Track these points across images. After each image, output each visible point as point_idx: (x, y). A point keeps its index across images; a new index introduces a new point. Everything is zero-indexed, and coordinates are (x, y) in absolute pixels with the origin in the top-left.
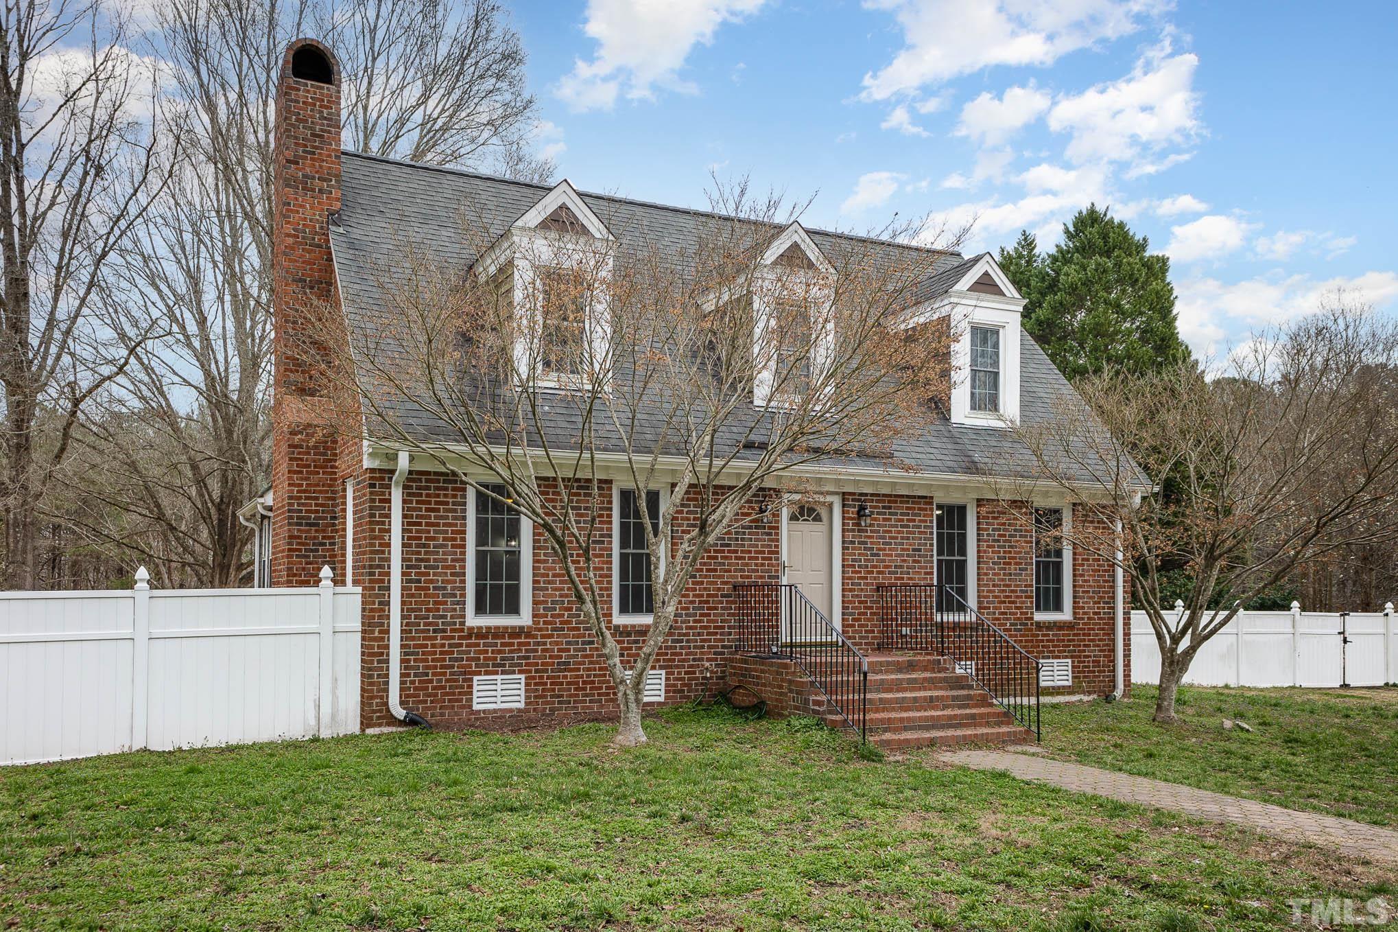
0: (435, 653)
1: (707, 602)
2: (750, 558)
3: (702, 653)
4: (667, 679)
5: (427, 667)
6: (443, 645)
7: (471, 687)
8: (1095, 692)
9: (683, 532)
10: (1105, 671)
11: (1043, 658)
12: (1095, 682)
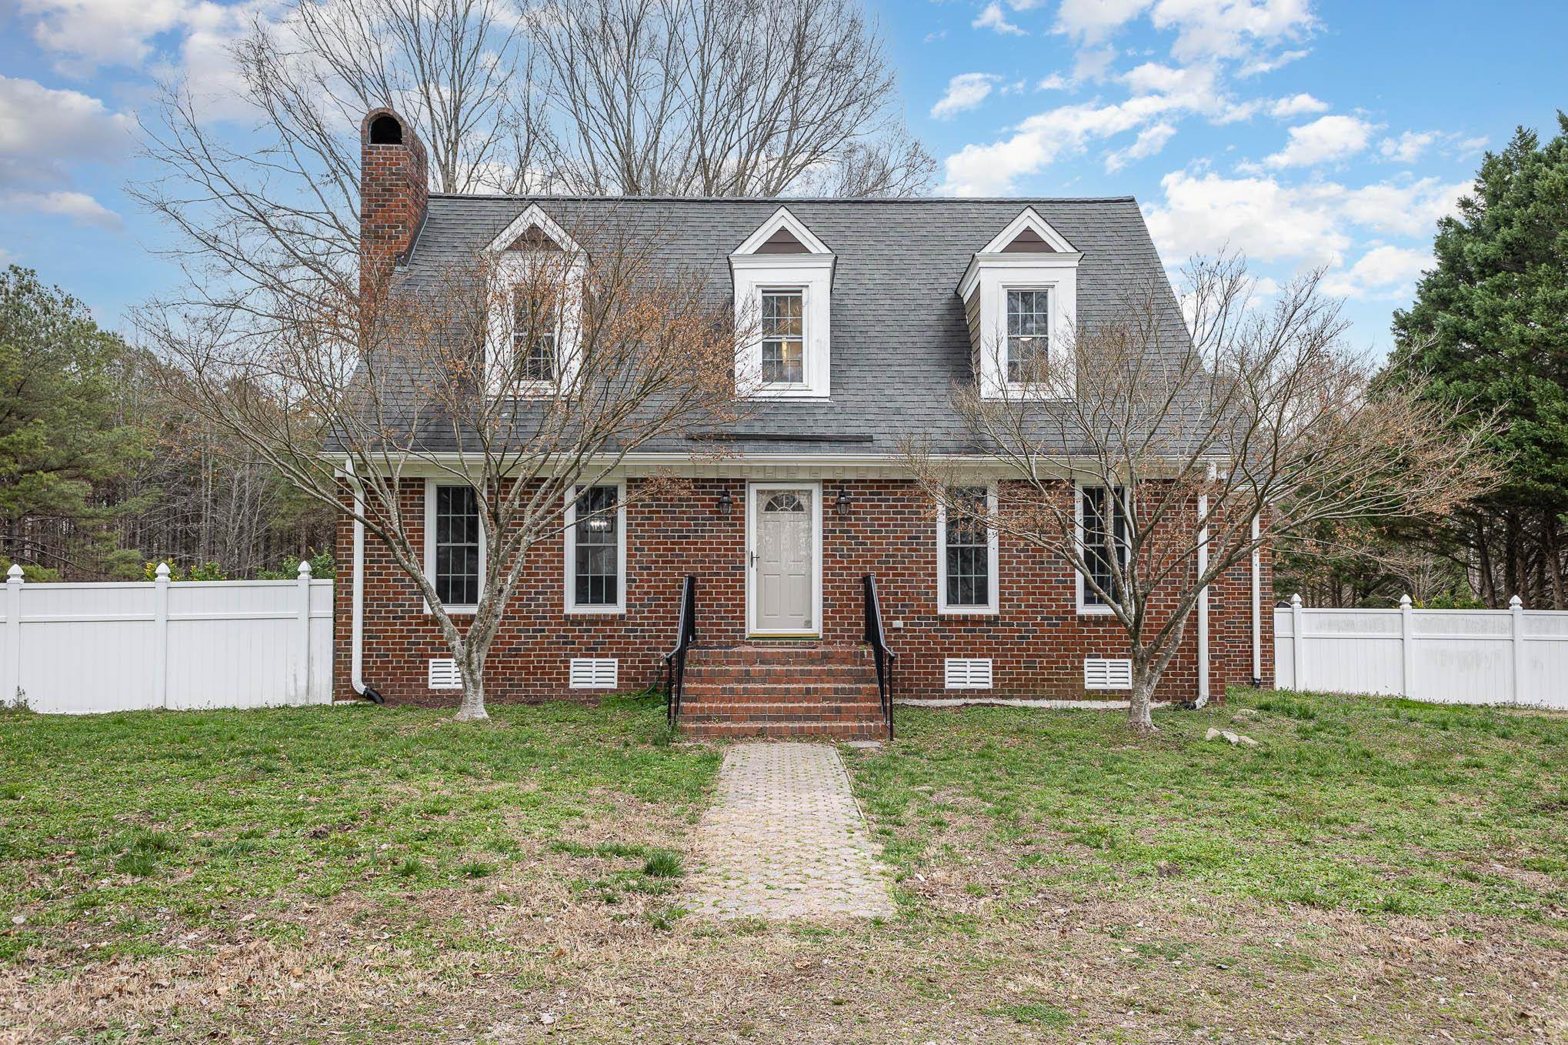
0: (395, 637)
1: (664, 593)
2: (711, 550)
3: (658, 643)
4: (620, 667)
5: (388, 650)
6: (402, 631)
7: (427, 668)
8: (1168, 699)
9: (638, 525)
10: (1183, 674)
11: (1090, 657)
12: (1168, 686)
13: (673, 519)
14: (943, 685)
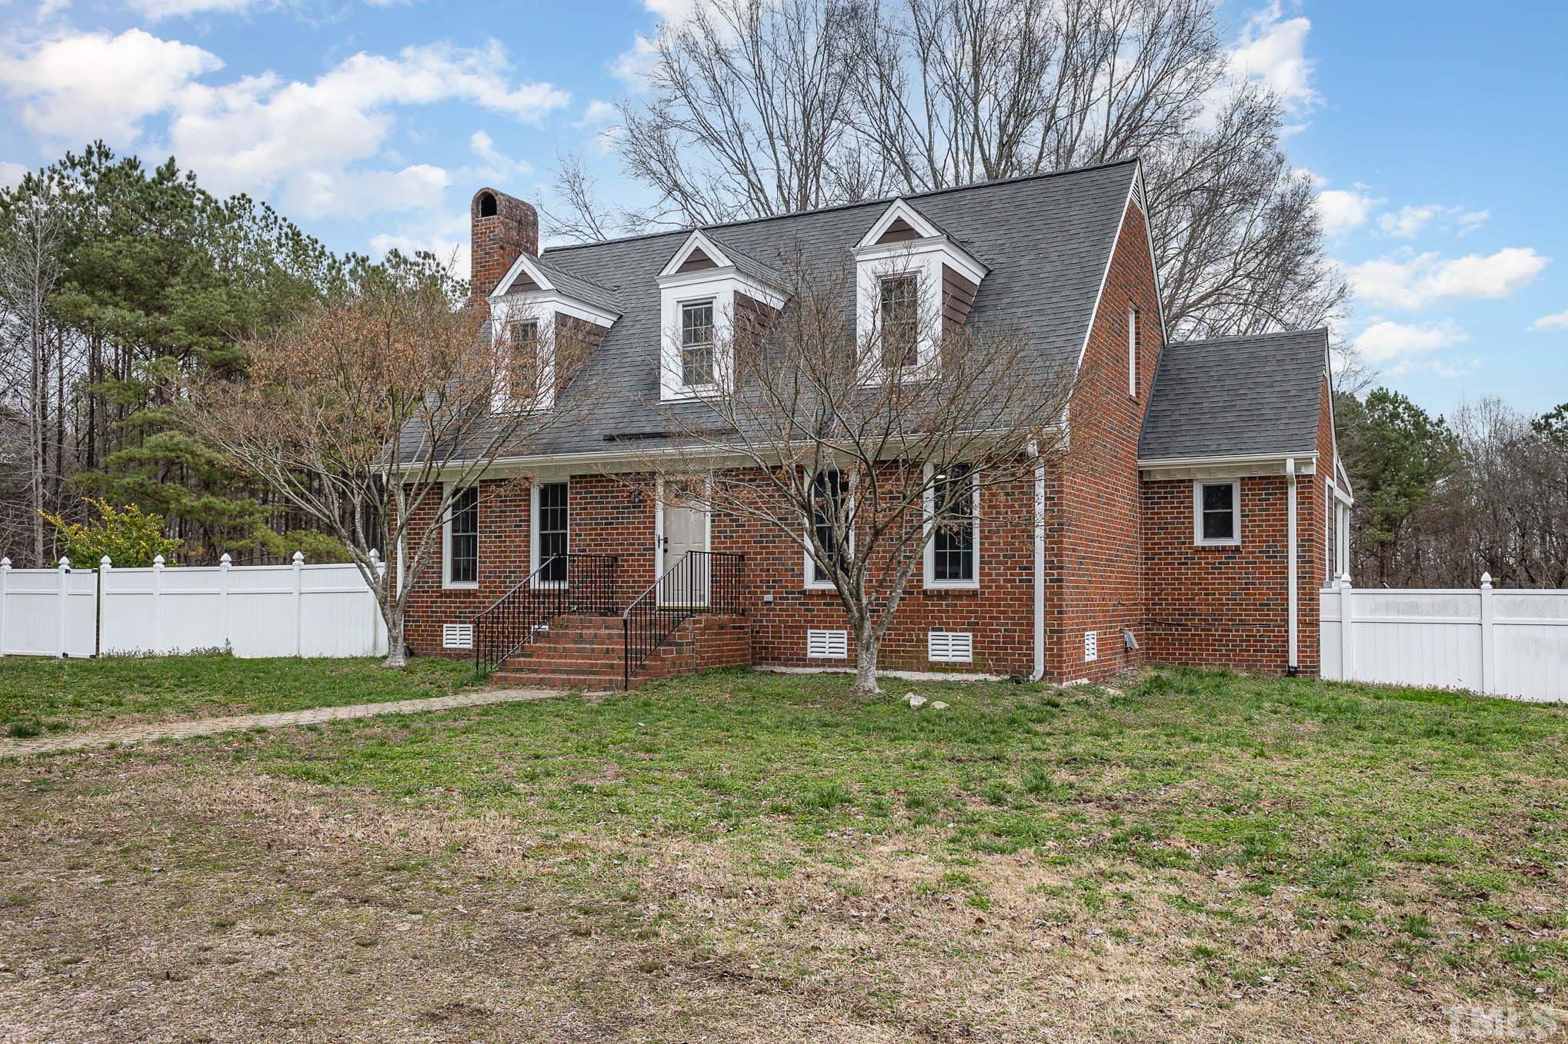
0: (423, 607)
1: (595, 572)
5: (419, 616)
6: (427, 602)
7: (442, 631)
8: (1007, 672)
9: (577, 514)
10: (1021, 649)
11: (934, 630)
12: (1007, 660)
13: (602, 508)
14: (806, 655)
